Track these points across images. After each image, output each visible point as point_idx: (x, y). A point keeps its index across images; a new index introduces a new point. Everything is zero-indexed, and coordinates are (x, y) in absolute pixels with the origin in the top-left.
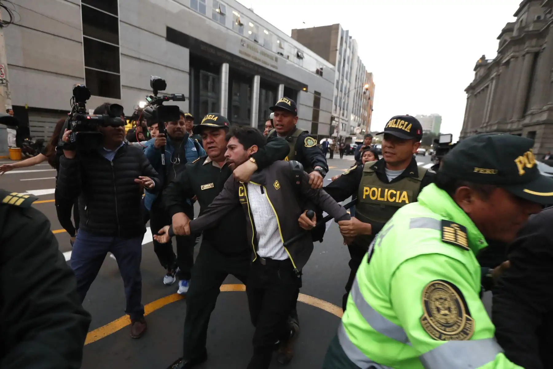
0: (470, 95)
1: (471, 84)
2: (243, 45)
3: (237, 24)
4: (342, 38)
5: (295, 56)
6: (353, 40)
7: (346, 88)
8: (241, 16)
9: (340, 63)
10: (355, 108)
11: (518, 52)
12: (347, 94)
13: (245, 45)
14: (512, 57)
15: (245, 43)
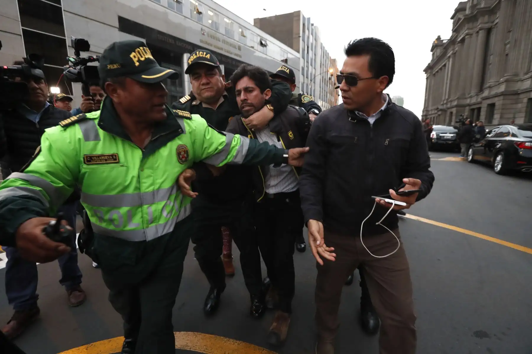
0: (428, 75)
1: (429, 64)
2: (203, 34)
3: (195, 12)
4: (304, 25)
5: (258, 44)
6: (315, 27)
7: (311, 74)
8: (199, 4)
9: (304, 50)
10: (321, 94)
11: (472, 29)
12: (313, 80)
13: (205, 34)
14: (467, 35)
15: (205, 32)
